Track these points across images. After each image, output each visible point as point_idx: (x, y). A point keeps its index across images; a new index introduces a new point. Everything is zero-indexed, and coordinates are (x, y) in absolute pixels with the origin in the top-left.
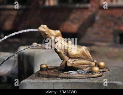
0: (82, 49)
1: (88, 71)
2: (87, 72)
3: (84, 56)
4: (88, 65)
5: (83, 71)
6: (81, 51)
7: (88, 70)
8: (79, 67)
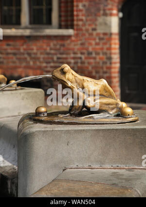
0: (103, 82)
1: (116, 114)
2: (114, 116)
3: (106, 92)
4: (114, 106)
5: (109, 113)
6: (103, 85)
7: (116, 112)
8: (104, 108)
